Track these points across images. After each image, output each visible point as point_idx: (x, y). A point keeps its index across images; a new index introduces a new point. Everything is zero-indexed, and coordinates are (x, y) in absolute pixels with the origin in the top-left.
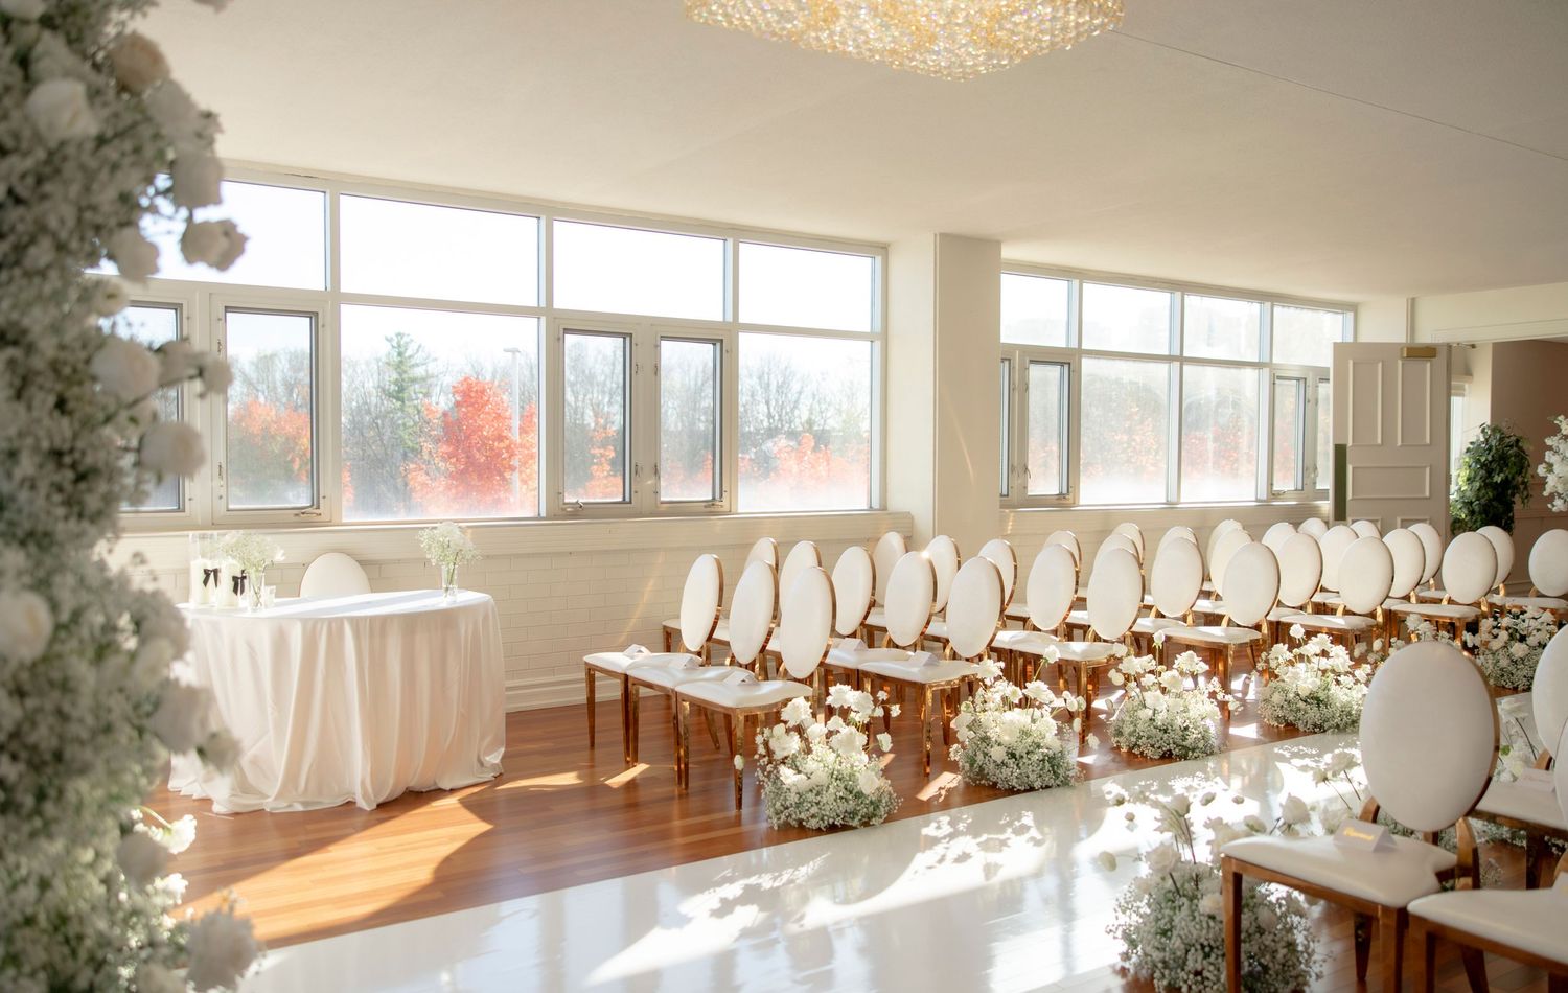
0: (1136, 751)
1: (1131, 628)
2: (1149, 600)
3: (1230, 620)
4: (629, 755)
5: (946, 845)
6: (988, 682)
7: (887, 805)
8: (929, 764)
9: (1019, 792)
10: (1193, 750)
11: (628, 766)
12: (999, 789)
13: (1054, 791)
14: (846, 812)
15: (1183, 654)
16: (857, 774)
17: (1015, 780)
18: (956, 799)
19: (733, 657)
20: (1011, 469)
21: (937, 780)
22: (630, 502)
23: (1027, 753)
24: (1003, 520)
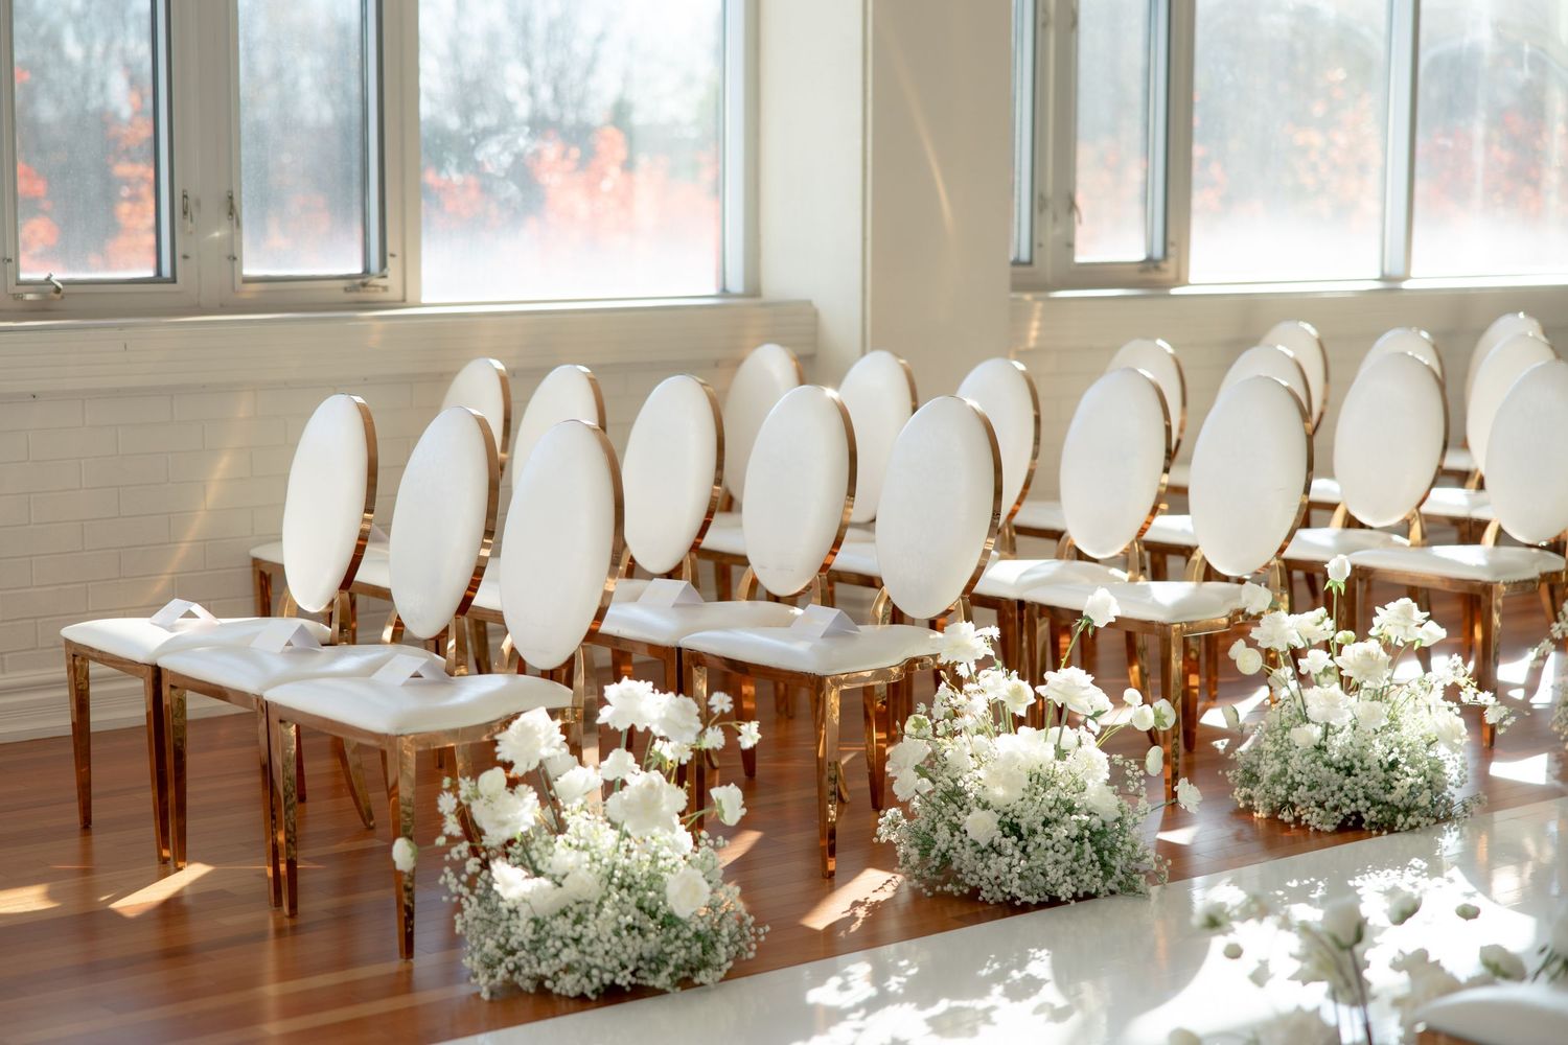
0: (1286, 816)
1: (1282, 550)
2: (1323, 488)
3: (1500, 531)
4: (166, 846)
5: (860, 1025)
6: (962, 671)
7: (733, 942)
8: (832, 853)
9: (1026, 908)
10: (1408, 811)
11: (166, 868)
12: (984, 902)
13: (1102, 904)
14: (641, 958)
15: (1391, 606)
16: (665, 875)
17: (1017, 882)
18: (892, 924)
19: (399, 625)
20: (1039, 203)
21: (850, 885)
22: (173, 280)
23: (1046, 823)
24: (1019, 317)
